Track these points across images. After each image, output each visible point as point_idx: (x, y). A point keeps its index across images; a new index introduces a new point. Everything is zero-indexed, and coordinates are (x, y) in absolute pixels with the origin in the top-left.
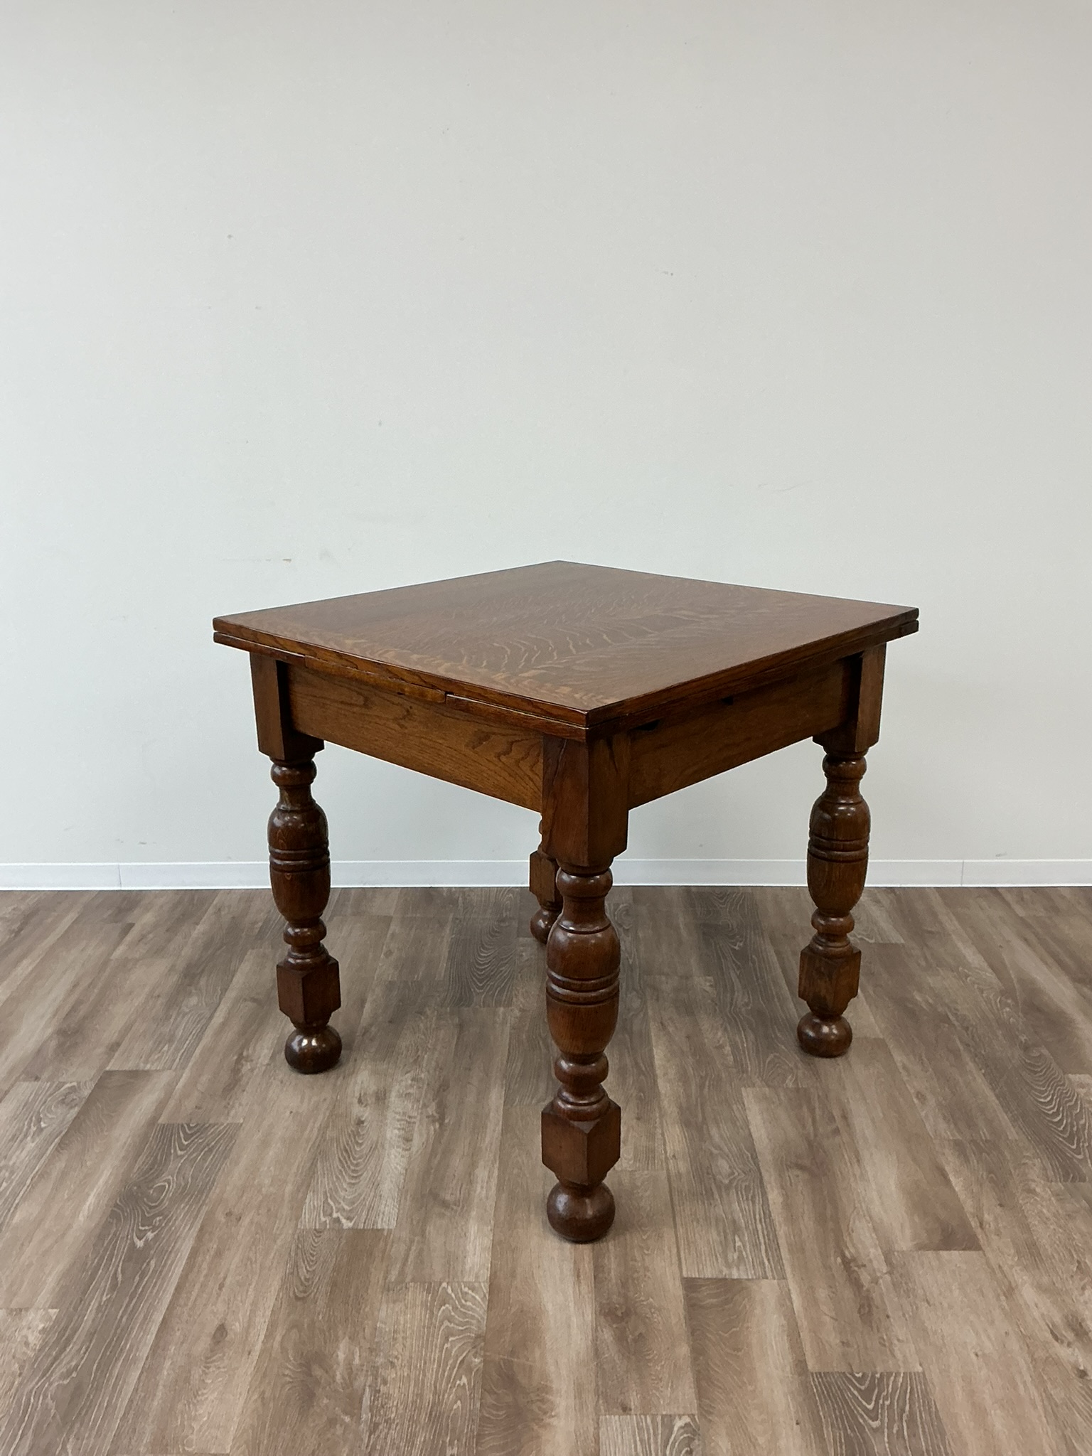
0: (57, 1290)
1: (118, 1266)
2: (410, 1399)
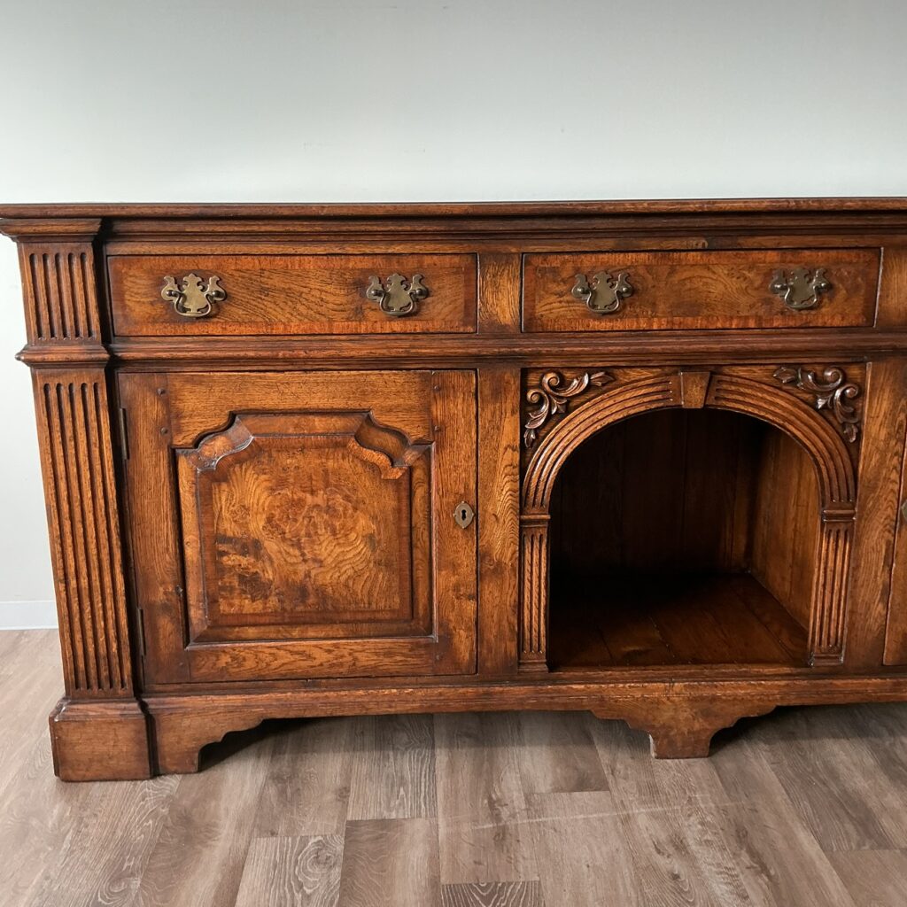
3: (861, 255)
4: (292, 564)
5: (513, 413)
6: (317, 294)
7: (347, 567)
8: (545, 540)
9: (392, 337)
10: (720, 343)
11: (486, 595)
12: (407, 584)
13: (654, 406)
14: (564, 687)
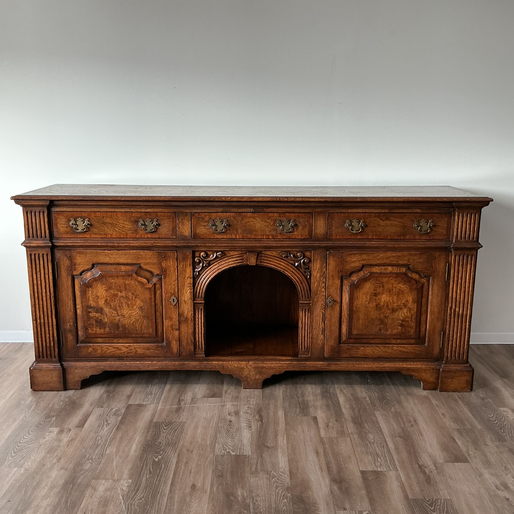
0: (129, 474)
1: (150, 466)
2: (267, 506)
3: (306, 215)
4: (114, 316)
5: (190, 266)
6: (122, 224)
7: (133, 318)
8: (203, 310)
9: (148, 239)
10: (259, 243)
11: (182, 329)
12: (154, 324)
13: (239, 264)
14: (210, 362)
